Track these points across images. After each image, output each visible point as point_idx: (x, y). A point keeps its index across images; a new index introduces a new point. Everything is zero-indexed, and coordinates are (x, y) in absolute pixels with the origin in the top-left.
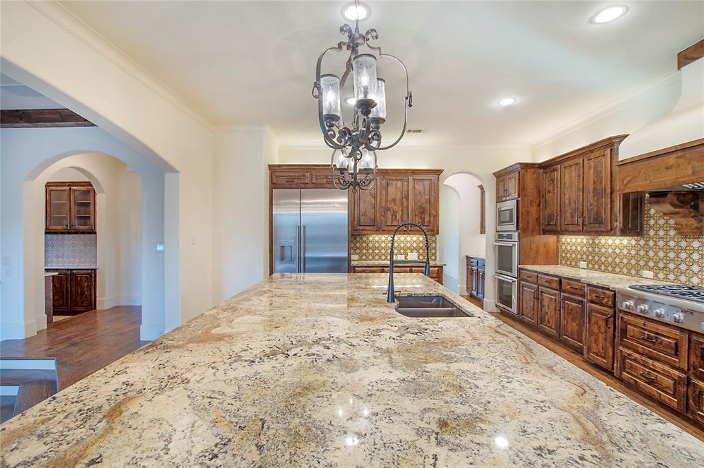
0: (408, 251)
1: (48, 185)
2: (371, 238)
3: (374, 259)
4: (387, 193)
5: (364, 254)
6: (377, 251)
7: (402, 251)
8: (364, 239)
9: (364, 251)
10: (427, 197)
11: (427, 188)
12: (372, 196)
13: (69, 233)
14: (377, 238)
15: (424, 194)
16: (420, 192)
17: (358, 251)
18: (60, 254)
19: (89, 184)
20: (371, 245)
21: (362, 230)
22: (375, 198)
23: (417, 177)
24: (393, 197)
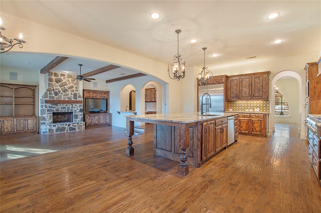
0: (255, 108)
1: (146, 89)
2: (237, 102)
3: (239, 110)
4: (242, 84)
5: (235, 109)
6: (240, 108)
7: (252, 108)
8: (235, 103)
9: (235, 108)
10: (261, 84)
11: (261, 80)
12: (236, 86)
13: (151, 102)
14: (240, 102)
15: (260, 83)
16: (257, 82)
17: (232, 108)
18: (149, 107)
19: (154, 88)
20: (237, 105)
21: (232, 99)
22: (237, 86)
23: (256, 76)
24: (245, 85)
